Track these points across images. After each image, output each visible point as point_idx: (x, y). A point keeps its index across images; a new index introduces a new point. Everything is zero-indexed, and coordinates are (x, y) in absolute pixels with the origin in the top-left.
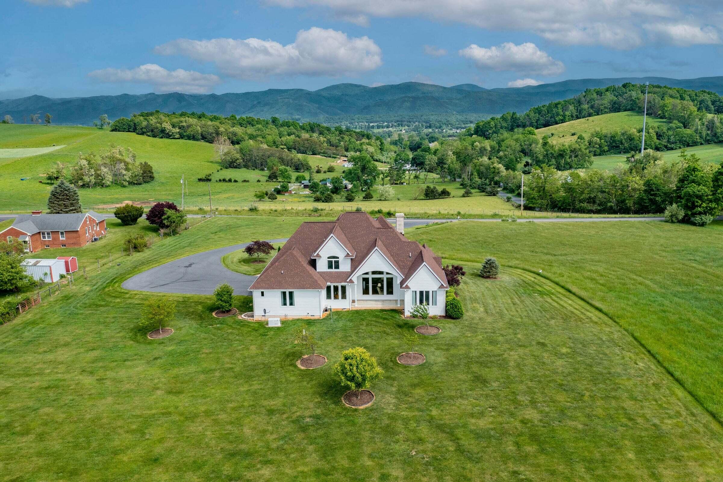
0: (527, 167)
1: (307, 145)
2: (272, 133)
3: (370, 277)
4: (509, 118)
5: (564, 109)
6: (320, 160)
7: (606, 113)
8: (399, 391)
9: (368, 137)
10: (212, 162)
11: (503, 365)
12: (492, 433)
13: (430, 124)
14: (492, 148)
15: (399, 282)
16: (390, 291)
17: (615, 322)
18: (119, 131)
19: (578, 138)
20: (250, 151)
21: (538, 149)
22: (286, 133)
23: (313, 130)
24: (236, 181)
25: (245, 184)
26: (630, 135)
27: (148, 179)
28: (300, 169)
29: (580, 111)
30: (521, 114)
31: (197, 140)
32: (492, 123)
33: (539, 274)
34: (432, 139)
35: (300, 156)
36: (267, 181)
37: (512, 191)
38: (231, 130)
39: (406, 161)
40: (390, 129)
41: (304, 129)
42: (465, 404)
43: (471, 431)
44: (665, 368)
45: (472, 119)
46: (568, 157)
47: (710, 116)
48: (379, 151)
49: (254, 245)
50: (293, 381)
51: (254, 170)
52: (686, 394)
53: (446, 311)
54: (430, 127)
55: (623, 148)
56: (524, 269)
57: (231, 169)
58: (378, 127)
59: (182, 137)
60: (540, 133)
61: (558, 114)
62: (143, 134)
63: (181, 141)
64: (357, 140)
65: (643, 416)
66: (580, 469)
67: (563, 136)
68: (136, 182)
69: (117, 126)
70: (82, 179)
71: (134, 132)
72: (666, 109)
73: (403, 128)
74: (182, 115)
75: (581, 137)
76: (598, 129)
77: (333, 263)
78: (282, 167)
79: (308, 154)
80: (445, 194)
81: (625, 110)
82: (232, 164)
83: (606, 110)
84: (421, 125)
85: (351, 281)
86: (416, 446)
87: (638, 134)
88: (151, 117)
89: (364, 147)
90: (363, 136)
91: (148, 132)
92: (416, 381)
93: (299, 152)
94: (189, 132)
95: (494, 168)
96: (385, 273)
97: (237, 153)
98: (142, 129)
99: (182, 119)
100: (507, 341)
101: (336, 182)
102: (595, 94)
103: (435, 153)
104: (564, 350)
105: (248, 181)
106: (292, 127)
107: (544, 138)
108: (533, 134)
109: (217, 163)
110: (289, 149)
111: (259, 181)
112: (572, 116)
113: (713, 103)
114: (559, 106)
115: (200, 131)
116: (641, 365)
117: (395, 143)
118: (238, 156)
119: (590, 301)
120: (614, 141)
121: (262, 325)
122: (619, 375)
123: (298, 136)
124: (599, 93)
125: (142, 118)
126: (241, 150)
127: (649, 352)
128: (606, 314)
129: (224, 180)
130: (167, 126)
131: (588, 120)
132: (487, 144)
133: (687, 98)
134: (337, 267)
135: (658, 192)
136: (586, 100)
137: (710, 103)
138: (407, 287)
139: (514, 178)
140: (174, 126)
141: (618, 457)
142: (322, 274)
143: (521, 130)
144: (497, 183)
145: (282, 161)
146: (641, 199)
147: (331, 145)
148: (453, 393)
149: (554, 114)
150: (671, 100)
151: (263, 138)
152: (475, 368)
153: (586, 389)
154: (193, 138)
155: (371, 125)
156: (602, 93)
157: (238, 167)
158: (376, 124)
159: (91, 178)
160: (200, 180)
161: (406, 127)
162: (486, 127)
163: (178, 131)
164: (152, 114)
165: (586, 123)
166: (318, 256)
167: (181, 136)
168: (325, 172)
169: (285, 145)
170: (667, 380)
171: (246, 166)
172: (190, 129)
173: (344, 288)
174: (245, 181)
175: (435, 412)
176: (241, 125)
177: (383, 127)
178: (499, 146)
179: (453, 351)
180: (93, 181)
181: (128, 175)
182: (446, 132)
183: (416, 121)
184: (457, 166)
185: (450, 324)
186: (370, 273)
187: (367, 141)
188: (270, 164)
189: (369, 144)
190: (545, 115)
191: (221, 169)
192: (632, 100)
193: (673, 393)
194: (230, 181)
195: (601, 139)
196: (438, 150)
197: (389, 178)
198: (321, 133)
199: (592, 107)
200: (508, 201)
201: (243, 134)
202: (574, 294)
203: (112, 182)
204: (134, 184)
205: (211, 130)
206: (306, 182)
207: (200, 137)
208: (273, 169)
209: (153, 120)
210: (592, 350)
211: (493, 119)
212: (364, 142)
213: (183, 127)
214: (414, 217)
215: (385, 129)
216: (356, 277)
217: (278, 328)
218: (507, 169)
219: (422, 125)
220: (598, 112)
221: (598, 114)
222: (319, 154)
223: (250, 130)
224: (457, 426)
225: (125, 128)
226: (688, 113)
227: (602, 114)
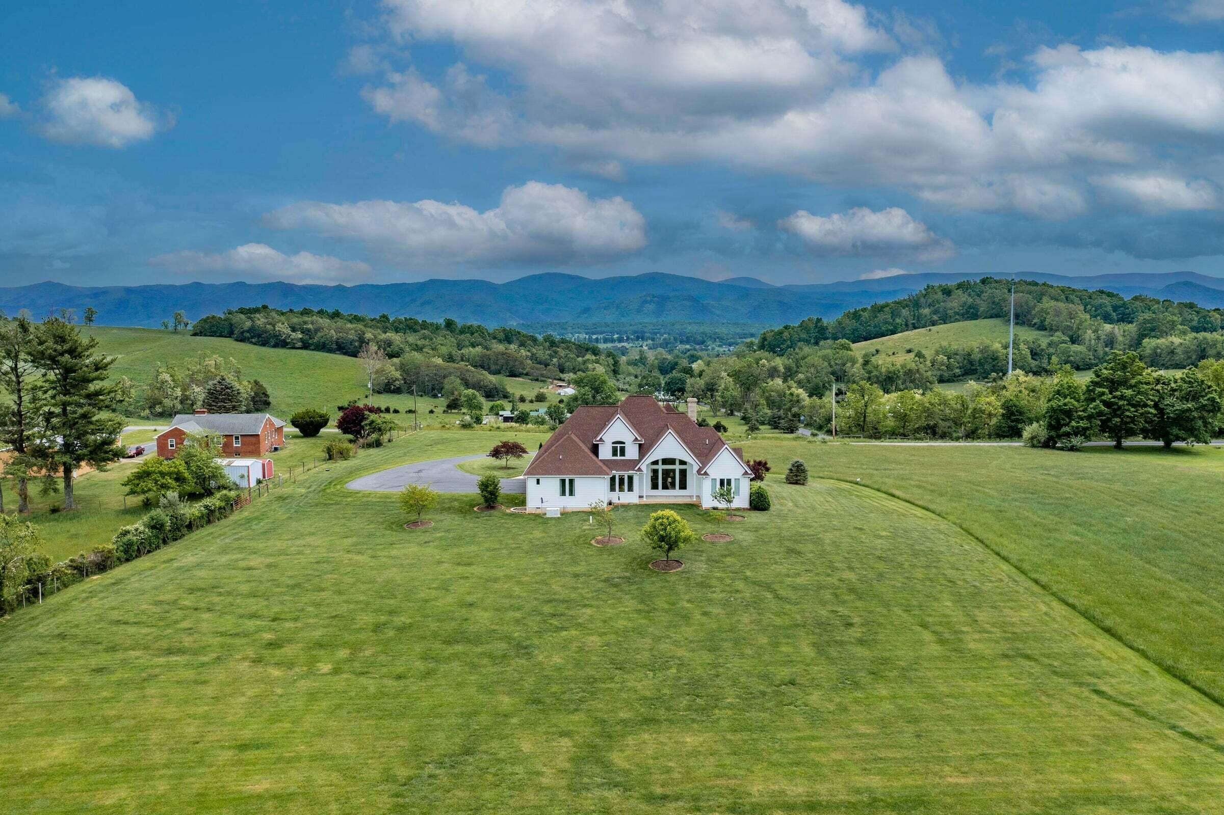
1: (502, 362)
2: (447, 342)
3: (660, 467)
4: (812, 326)
5: (895, 313)
6: (522, 384)
7: (957, 320)
8: (708, 560)
9: (594, 353)
11: (818, 541)
12: (810, 586)
14: (787, 368)
15: (695, 471)
16: (683, 486)
17: (943, 517)
18: (206, 335)
19: (916, 356)
20: (416, 367)
22: (468, 343)
23: (509, 340)
24: (396, 411)
25: (411, 415)
26: (993, 352)
28: (494, 396)
29: (918, 318)
30: (829, 320)
32: (787, 333)
33: (856, 483)
35: (492, 378)
36: (445, 412)
37: (819, 427)
38: (383, 336)
41: (495, 338)
42: (782, 569)
43: (788, 586)
45: (753, 330)
46: (900, 382)
47: (1108, 327)
48: (613, 374)
49: (503, 447)
51: (422, 396)
53: (751, 505)
54: (687, 341)
56: (838, 479)
57: (388, 394)
58: (606, 341)
60: (858, 349)
61: (885, 322)
64: (578, 356)
65: (964, 580)
67: (893, 354)
72: (1045, 316)
74: (306, 312)
75: (919, 355)
76: (945, 344)
77: (619, 449)
78: (468, 392)
81: (985, 317)
82: (388, 388)
85: (639, 469)
86: (733, 595)
87: (1004, 351)
89: (591, 366)
90: (586, 350)
92: (726, 553)
95: (791, 394)
96: (677, 462)
97: (397, 370)
99: (306, 319)
100: (821, 526)
103: (701, 375)
104: (884, 534)
106: (476, 335)
107: (864, 356)
108: (849, 350)
110: (475, 367)
111: (432, 412)
113: (1115, 308)
114: (887, 310)
115: (333, 338)
116: (967, 547)
117: (634, 364)
118: (398, 375)
119: (917, 502)
120: (969, 361)
121: (538, 516)
122: (942, 552)
123: (487, 348)
124: (947, 291)
126: (402, 366)
127: (978, 539)
128: (934, 512)
131: (930, 330)
132: (779, 363)
133: (1076, 300)
134: (623, 454)
136: (926, 302)
137: (1109, 309)
138: (706, 474)
139: (821, 408)
141: (935, 603)
142: (605, 462)
143: (829, 343)
144: (796, 415)
145: (466, 383)
146: (999, 426)
147: (538, 363)
148: (768, 561)
149: (878, 321)
150: (1054, 303)
152: (788, 544)
153: (907, 560)
155: (594, 337)
156: (950, 292)
157: (398, 391)
158: (601, 336)
159: (175, 401)
161: (650, 342)
162: (776, 339)
165: (927, 335)
166: (601, 440)
168: (533, 401)
169: (469, 361)
170: (993, 558)
171: (410, 391)
172: (318, 334)
173: (631, 478)
174: (410, 411)
175: (748, 573)
176: (397, 330)
178: (797, 367)
179: (761, 532)
184: (736, 392)
185: (756, 514)
186: (660, 463)
187: (594, 358)
188: (448, 387)
189: (597, 362)
190: (865, 323)
192: (995, 302)
193: (998, 567)
195: (949, 358)
196: (704, 371)
198: (522, 345)
199: (936, 312)
201: (402, 343)
202: (899, 498)
205: (350, 336)
206: (507, 414)
207: (334, 346)
208: (452, 394)
210: (914, 535)
211: (786, 328)
212: (589, 360)
213: (307, 330)
215: (616, 344)
216: (645, 465)
217: (559, 518)
218: (810, 396)
220: (945, 320)
221: (945, 323)
222: (520, 375)
224: (773, 583)
226: (1077, 322)
227: (951, 322)
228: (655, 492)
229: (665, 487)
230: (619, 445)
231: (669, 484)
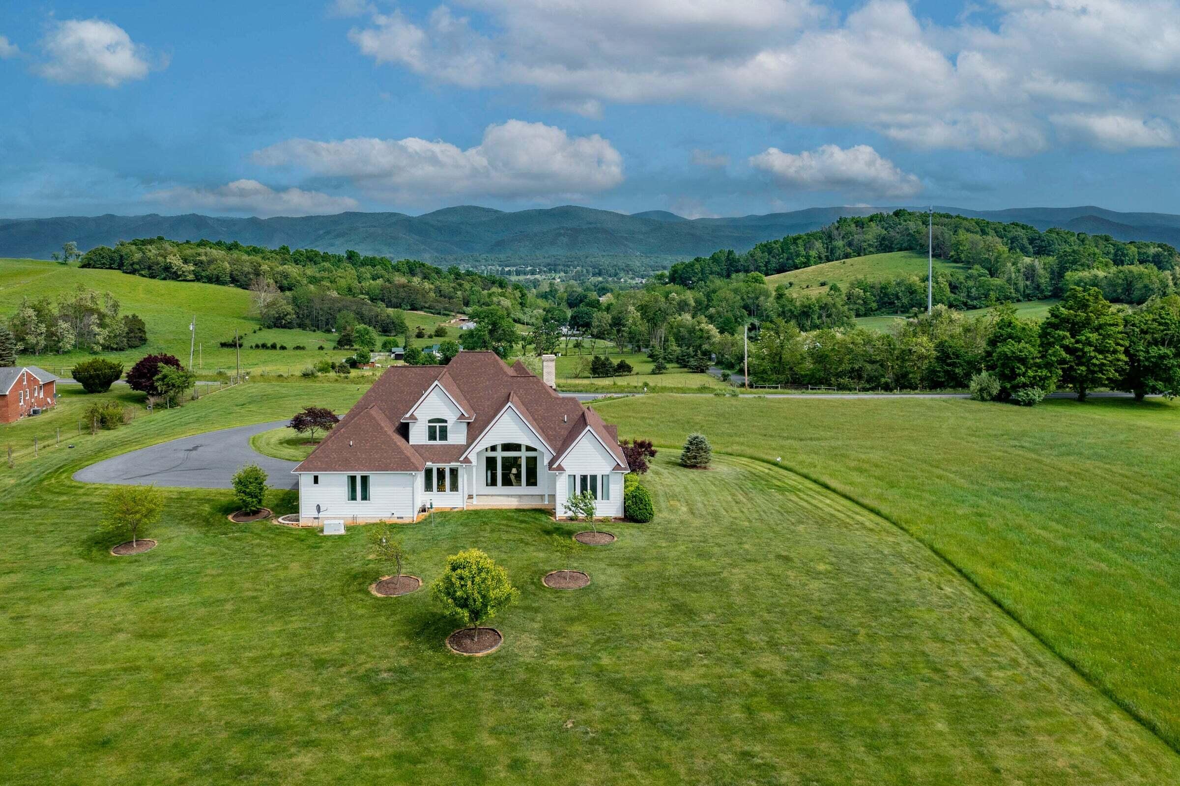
0: (753, 332)
1: (403, 294)
2: (347, 275)
3: (499, 455)
4: (723, 259)
5: (808, 246)
6: (422, 318)
7: (871, 253)
8: (544, 629)
9: (501, 285)
10: (244, 318)
11: (720, 587)
12: (705, 691)
13: (600, 270)
14: (698, 302)
15: (546, 462)
16: (532, 480)
17: (902, 528)
18: (94, 267)
19: (831, 289)
20: (310, 301)
21: (769, 304)
22: (369, 276)
23: (412, 273)
24: (283, 348)
25: (298, 352)
26: (910, 285)
27: (137, 343)
28: (390, 331)
29: (832, 250)
30: (741, 253)
31: (223, 283)
32: (697, 266)
33: (776, 464)
34: (603, 291)
35: (390, 311)
36: (335, 348)
37: (731, 366)
38: (281, 268)
39: (561, 322)
40: (537, 276)
41: (398, 270)
42: (658, 648)
43: (669, 690)
44: (987, 594)
45: (665, 263)
46: (815, 317)
47: (1027, 260)
48: (519, 307)
49: (307, 415)
50: (362, 616)
51: (314, 331)
52: (1025, 633)
53: (625, 510)
54: (600, 274)
55: (900, 305)
56: (752, 458)
57: (277, 329)
58: (518, 273)
59: (198, 278)
60: (772, 282)
61: (798, 255)
62: (133, 272)
63: (197, 285)
64: (483, 289)
65: (957, 665)
66: (857, 747)
67: (807, 287)
68: (115, 346)
69: (91, 259)
70: (23, 339)
71: (119, 269)
72: (961, 248)
73: (558, 276)
74: (202, 244)
75: (834, 288)
76: (860, 277)
77: (438, 430)
78: (361, 327)
79: (404, 309)
80: (624, 369)
81: (900, 250)
82: (278, 322)
83: (871, 249)
84: (585, 271)
85: (467, 461)
86: (573, 714)
87: (923, 285)
88: (149, 247)
89: (495, 299)
90: (493, 283)
91: (142, 269)
92: (575, 613)
93: (390, 305)
94: (211, 270)
95: (701, 330)
96: (524, 449)
97: (288, 303)
98: (132, 265)
99: (201, 250)
100: (727, 554)
101: (448, 350)
102: (853, 225)
103: (608, 309)
104: (821, 567)
105: (303, 348)
106: (378, 267)
107: (778, 289)
108: (762, 282)
109: (253, 319)
110: (372, 300)
111: (321, 348)
112: (820, 258)
113: (1031, 241)
114: (800, 242)
115: (228, 270)
116: (948, 590)
117: (544, 296)
118: (289, 308)
119: (861, 500)
120: (886, 295)
121: (314, 534)
122: (913, 605)
123: (388, 280)
124: (860, 224)
125: (133, 248)
126: (295, 299)
127: (960, 571)
128: (886, 518)
129: (264, 346)
130: (175, 261)
131: (844, 263)
132: (690, 296)
133: (992, 232)
134: (444, 436)
135: (957, 361)
136: (839, 234)
137: (1025, 242)
138: (560, 468)
139: (733, 345)
140: (186, 261)
141: (920, 728)
142: (418, 448)
143: (741, 275)
144: (706, 353)
145: (361, 318)
146: (932, 371)
147: (441, 296)
148: (638, 631)
149: (791, 254)
150: (969, 235)
151: (331, 282)
152: (675, 593)
153: (861, 624)
154: (216, 280)
155: (507, 269)
156: (863, 224)
157: (288, 326)
158: (514, 269)
159: (39, 338)
160: (224, 345)
161: (562, 274)
162: (687, 272)
163: (192, 268)
164: (151, 242)
165: (841, 268)
166: (412, 417)
167: (196, 276)
168: (430, 337)
169: (368, 294)
170: (992, 613)
171: (302, 326)
172: (212, 266)
173: (454, 472)
174: (298, 348)
175: (606, 660)
176: (296, 262)
177: (525, 274)
178: (709, 300)
179: (636, 568)
180: (43, 343)
181: (102, 335)
182: (626, 281)
183: (578, 265)
184: (643, 327)
185: (631, 529)
186: (499, 448)
187: (500, 290)
188: (341, 322)
189: (503, 295)
190: (778, 255)
191: (260, 329)
192: (910, 234)
193: (1003, 632)
194: (274, 347)
195: (865, 292)
196: (612, 304)
197: (534, 346)
198: (426, 277)
199: (850, 244)
200: (724, 380)
201: (299, 275)
202: (834, 491)
203: (75, 346)
204: (112, 349)
205: (247, 269)
206: (400, 351)
207: (228, 279)
208: (345, 329)
209: (152, 251)
210: (867, 567)
211: (697, 260)
212: (494, 293)
213: (201, 262)
214: (573, 389)
215: (529, 276)
216: (476, 455)
217: (341, 537)
218: (721, 332)
219: (588, 271)
220: (860, 252)
221: (859, 255)
222: (421, 309)
223: (311, 270)
224: (645, 682)
225: (104, 264)
226: (996, 254)
227: (865, 255)
228: (492, 490)
229: (507, 482)
230: (438, 425)
231: (512, 477)
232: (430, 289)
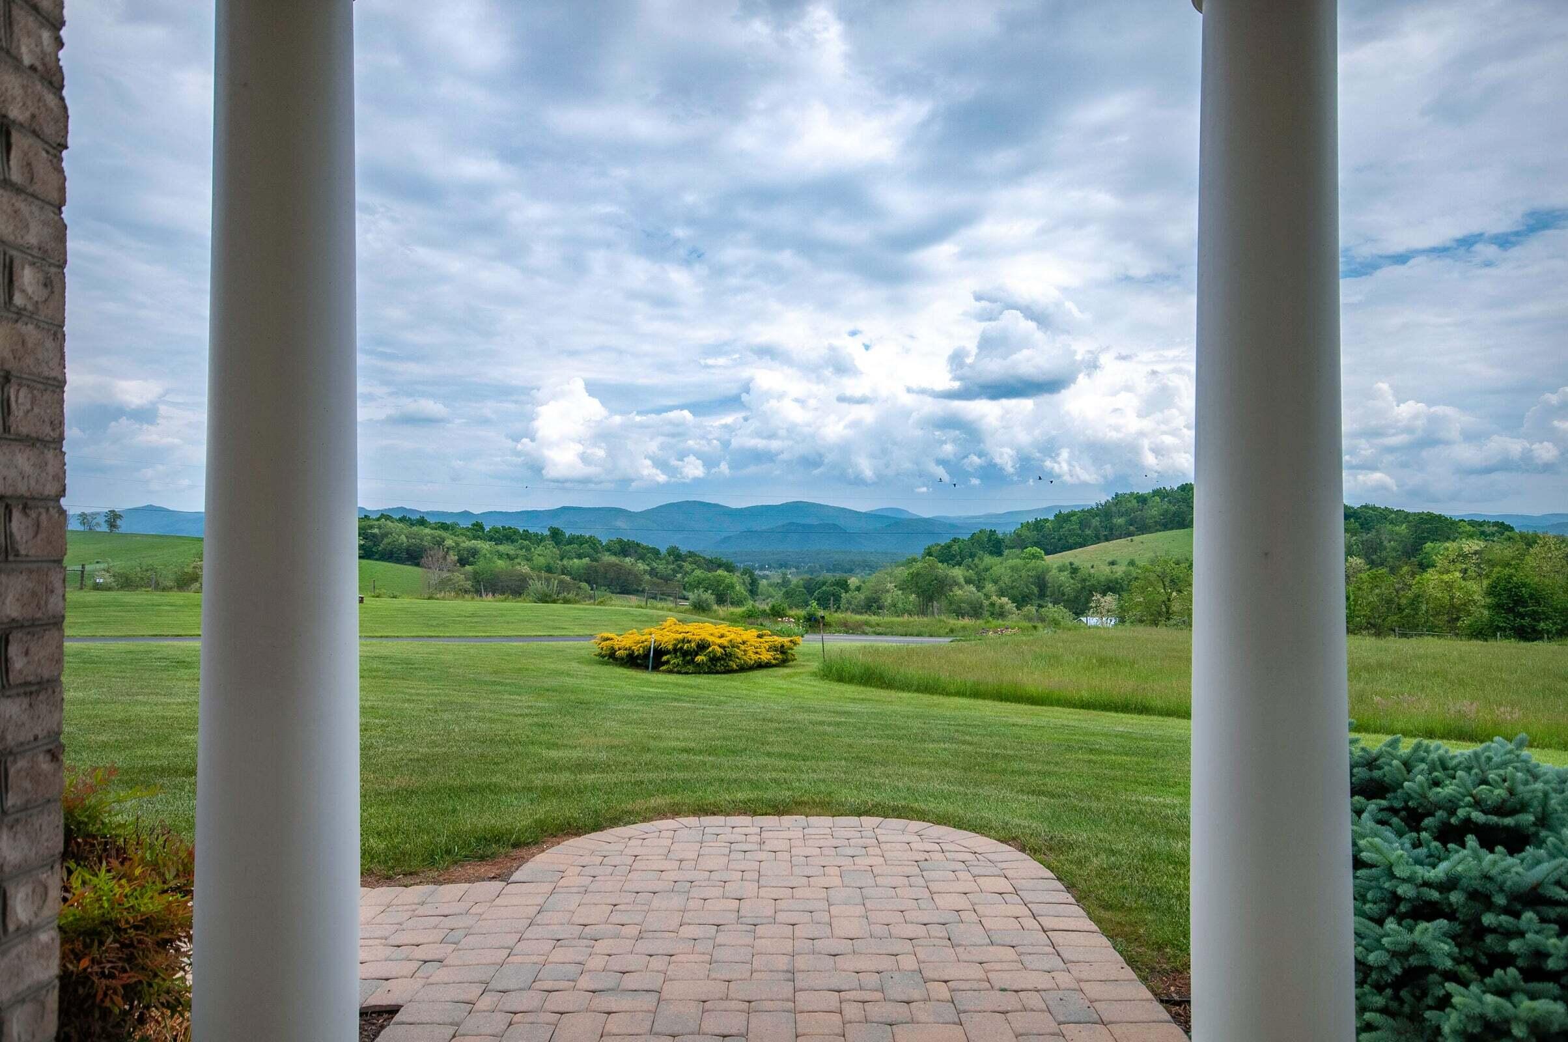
1: (610, 574)
2: (547, 553)
4: (986, 537)
7: (1159, 530)
19: (1129, 566)
20: (495, 577)
22: (573, 554)
23: (625, 552)
30: (1005, 531)
31: (397, 561)
32: (956, 547)
38: (469, 544)
41: (609, 550)
60: (1059, 559)
61: (1072, 535)
75: (1132, 565)
83: (1156, 526)
90: (719, 566)
94: (383, 546)
97: (467, 579)
102: (1134, 501)
106: (586, 546)
108: (1046, 560)
112: (1098, 536)
114: (1072, 519)
115: (405, 545)
123: (595, 560)
126: (475, 575)
131: (1132, 541)
143: (1014, 552)
147: (657, 578)
151: (527, 559)
154: (391, 557)
162: (946, 551)
172: (386, 541)
187: (726, 573)
189: (729, 575)
198: (642, 558)
199: (1132, 522)
201: (489, 551)
205: (427, 543)
207: (404, 555)
211: (956, 540)
212: (720, 575)
220: (1145, 529)
223: (506, 547)
232: (645, 571)
